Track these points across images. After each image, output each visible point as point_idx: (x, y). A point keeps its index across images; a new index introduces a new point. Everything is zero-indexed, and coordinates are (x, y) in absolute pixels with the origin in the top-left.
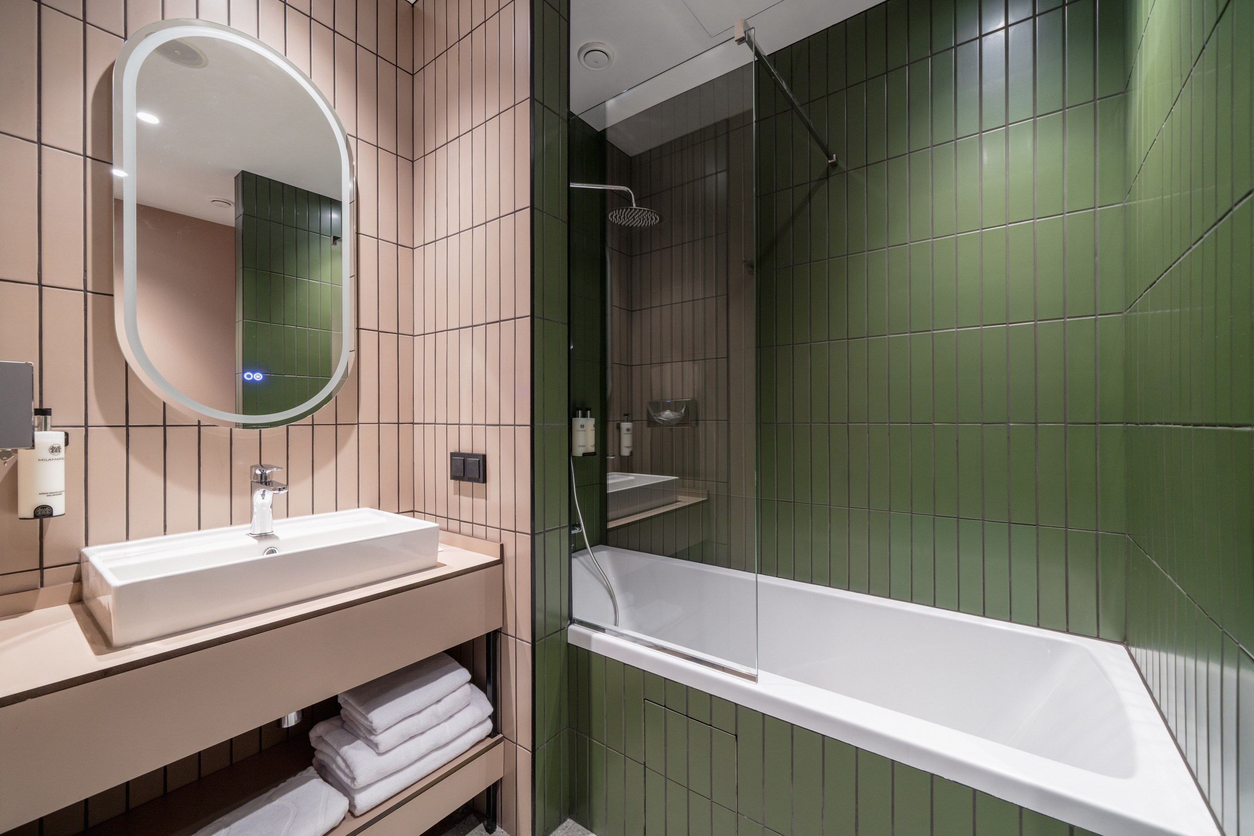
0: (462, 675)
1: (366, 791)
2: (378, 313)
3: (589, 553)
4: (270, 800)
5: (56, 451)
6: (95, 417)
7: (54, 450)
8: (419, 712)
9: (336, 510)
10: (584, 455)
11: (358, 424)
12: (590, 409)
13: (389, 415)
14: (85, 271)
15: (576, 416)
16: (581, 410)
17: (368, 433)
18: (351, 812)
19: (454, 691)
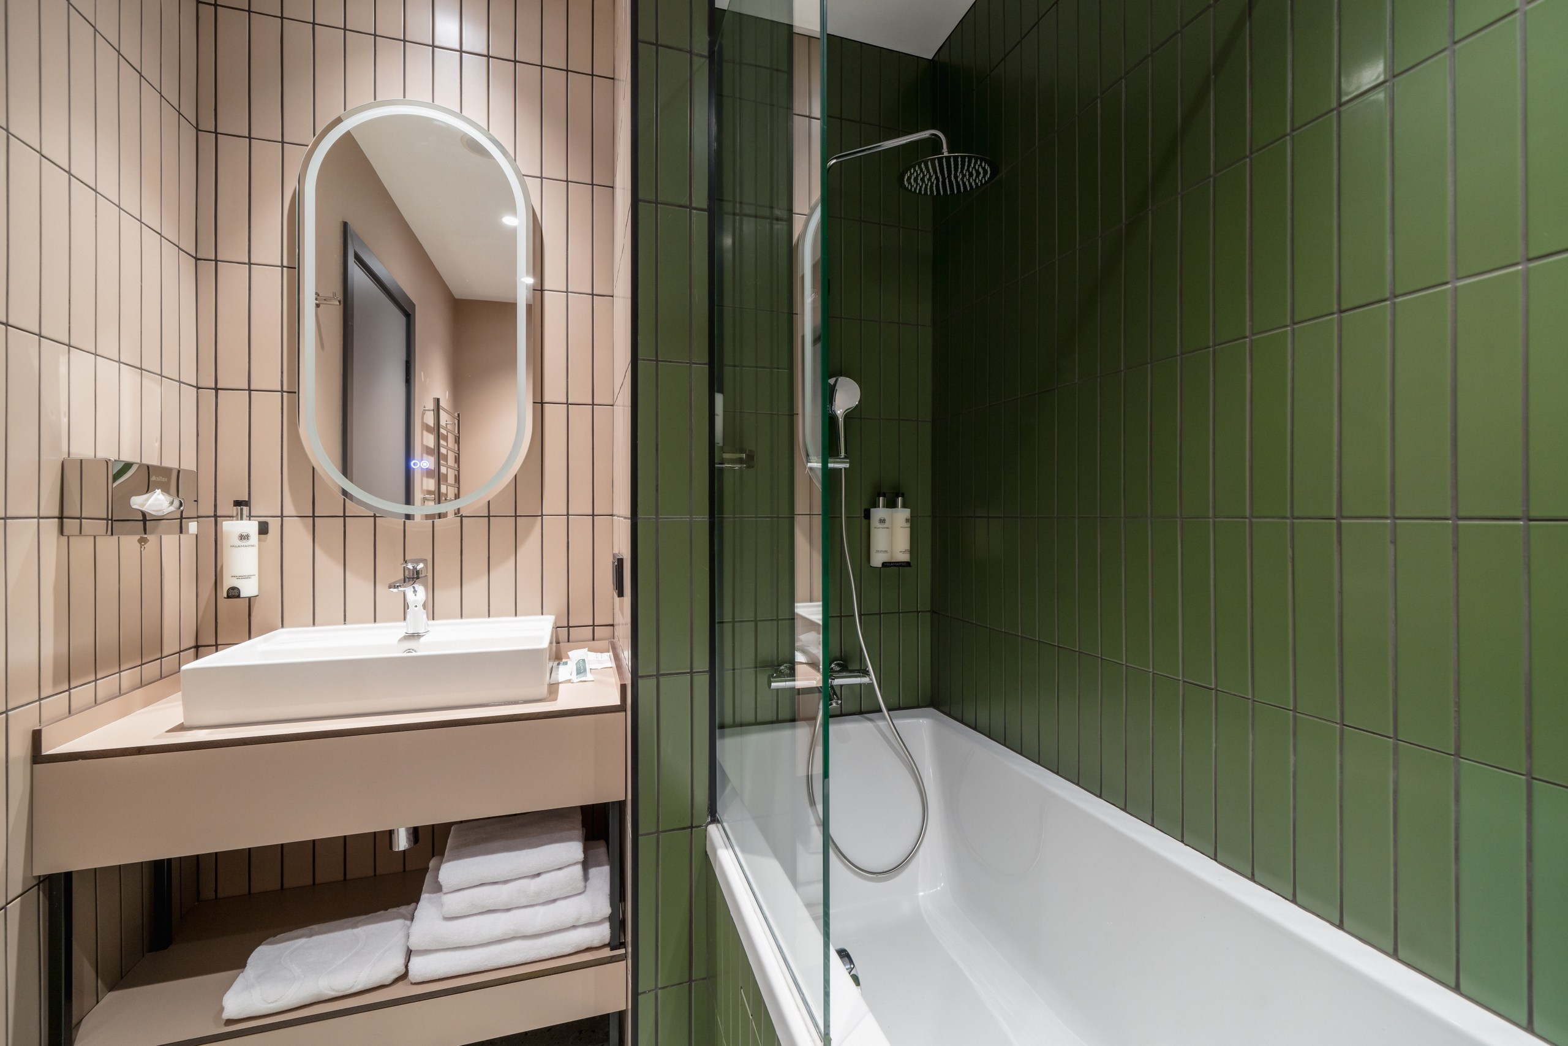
0: (572, 850)
1: (425, 957)
2: (567, 382)
3: (884, 718)
4: (354, 926)
5: (245, 539)
6: (289, 509)
7: (244, 537)
8: (506, 882)
9: (516, 615)
10: (885, 564)
11: (542, 515)
12: (903, 495)
13: (581, 504)
14: (282, 373)
15: (875, 505)
16: (884, 496)
17: (554, 527)
18: (404, 976)
19: (560, 869)
